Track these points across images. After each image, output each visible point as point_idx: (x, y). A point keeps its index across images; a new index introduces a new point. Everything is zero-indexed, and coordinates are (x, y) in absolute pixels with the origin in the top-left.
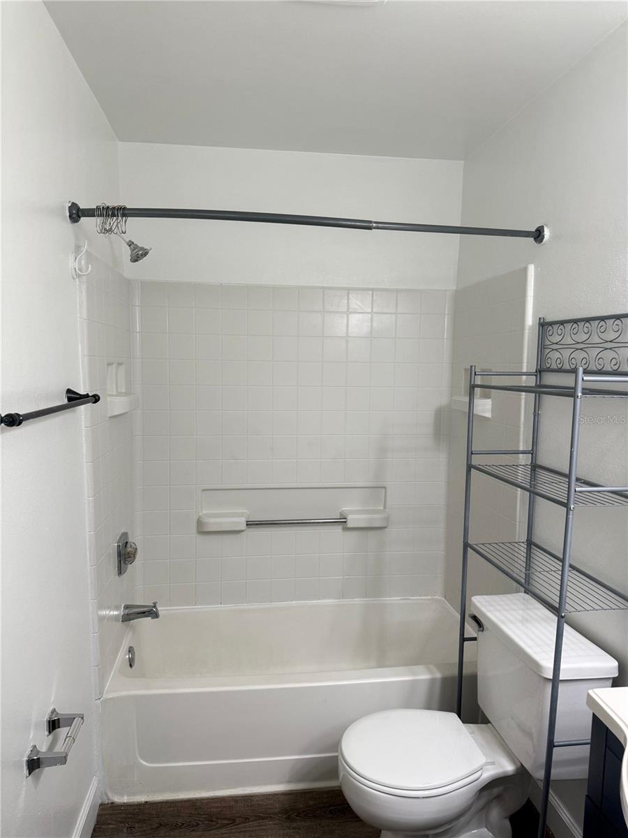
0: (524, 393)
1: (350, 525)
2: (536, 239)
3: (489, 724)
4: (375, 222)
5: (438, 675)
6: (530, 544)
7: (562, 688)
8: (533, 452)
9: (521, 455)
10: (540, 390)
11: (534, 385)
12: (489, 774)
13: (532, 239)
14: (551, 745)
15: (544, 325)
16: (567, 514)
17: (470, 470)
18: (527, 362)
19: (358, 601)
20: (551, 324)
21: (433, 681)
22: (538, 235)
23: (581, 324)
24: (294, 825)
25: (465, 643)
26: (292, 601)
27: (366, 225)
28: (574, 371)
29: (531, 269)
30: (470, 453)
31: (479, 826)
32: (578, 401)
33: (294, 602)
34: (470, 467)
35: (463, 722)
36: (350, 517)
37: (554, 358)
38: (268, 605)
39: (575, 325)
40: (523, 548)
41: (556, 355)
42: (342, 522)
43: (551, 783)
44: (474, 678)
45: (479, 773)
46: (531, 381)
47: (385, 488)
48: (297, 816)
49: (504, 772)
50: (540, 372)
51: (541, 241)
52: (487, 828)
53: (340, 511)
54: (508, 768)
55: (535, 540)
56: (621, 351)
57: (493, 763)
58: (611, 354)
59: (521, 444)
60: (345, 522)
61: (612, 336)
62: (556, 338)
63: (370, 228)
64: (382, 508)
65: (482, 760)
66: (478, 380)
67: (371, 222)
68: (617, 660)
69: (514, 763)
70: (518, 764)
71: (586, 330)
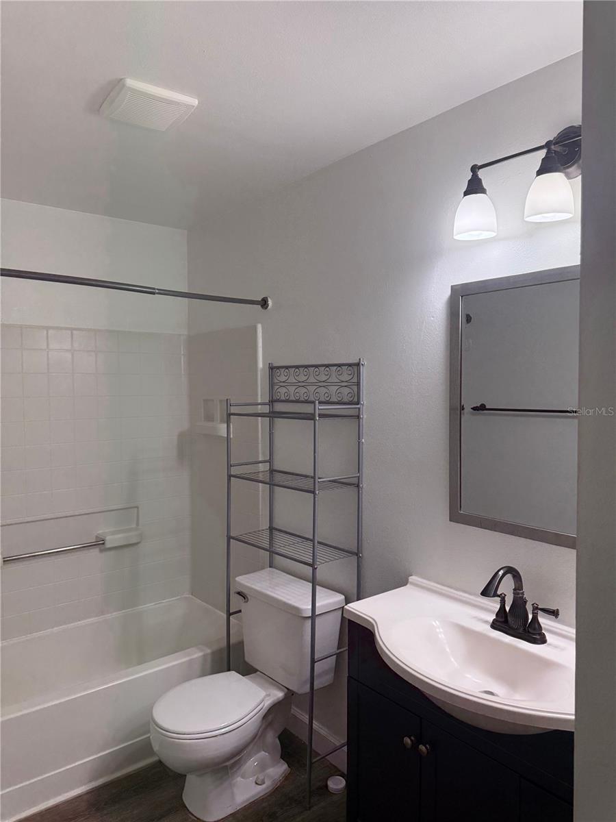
0: (260, 418)
1: (108, 545)
2: (262, 306)
3: (258, 673)
4: (158, 289)
5: (209, 651)
6: (271, 529)
7: (318, 621)
8: (270, 461)
9: (260, 464)
10: (273, 415)
11: (268, 412)
12: (268, 703)
13: (260, 306)
14: (313, 662)
15: (272, 369)
16: (314, 498)
17: (230, 480)
18: (261, 395)
19: (115, 614)
20: (278, 368)
21: (204, 656)
22: (264, 303)
23: (301, 369)
24: (105, 812)
25: (231, 617)
26: (53, 628)
27: (152, 291)
28: (313, 402)
29: (259, 327)
30: (229, 466)
31: (258, 752)
32: (317, 421)
33: (55, 628)
34: (230, 476)
35: (243, 676)
36: (108, 538)
37: (282, 392)
38: (29, 637)
39: (297, 370)
40: (267, 534)
41: (283, 390)
42: (100, 544)
43: (315, 692)
44: (241, 644)
45: (263, 704)
46: (266, 409)
47: (137, 507)
48: (105, 805)
49: (278, 699)
50: (272, 402)
51: (266, 308)
52: (263, 751)
53: (96, 534)
54: (280, 695)
55: (275, 526)
56: (330, 388)
57: (268, 695)
58: (323, 390)
59: (260, 455)
60: (103, 544)
61: (324, 378)
62: (283, 378)
63: (154, 293)
64: (134, 526)
65: (262, 693)
66: (233, 410)
67: (154, 289)
68: (343, 594)
69: (283, 691)
70: (286, 690)
71: (305, 373)
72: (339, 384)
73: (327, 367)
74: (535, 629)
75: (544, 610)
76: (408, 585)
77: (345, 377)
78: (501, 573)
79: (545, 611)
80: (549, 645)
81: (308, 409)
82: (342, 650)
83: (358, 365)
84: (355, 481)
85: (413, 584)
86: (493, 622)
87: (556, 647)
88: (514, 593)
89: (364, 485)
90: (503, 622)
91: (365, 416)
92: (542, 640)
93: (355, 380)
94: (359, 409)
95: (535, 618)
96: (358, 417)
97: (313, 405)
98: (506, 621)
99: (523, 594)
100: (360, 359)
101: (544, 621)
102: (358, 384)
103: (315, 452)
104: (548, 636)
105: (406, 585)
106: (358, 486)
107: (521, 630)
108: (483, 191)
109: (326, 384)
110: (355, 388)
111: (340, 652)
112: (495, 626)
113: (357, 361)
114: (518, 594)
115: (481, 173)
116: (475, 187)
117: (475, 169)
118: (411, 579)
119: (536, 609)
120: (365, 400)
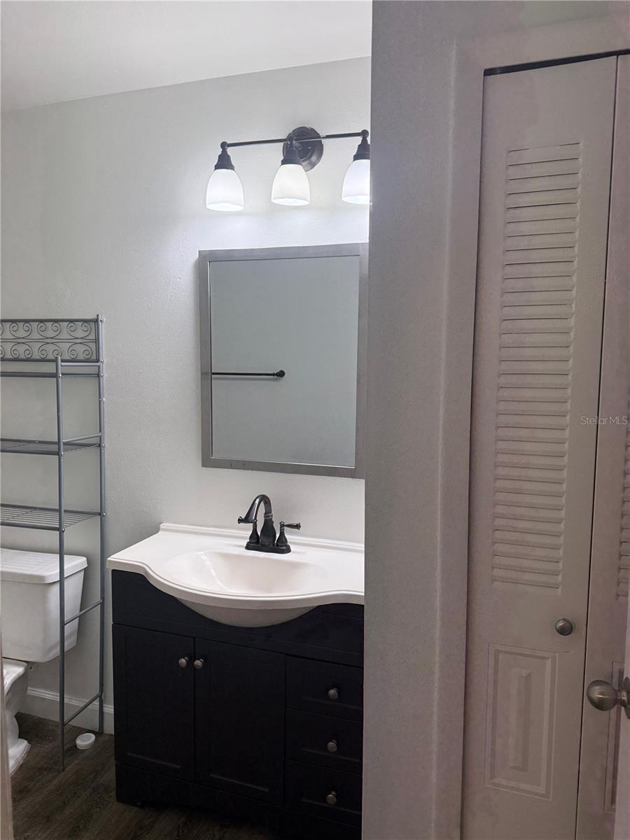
7: (66, 583)
14: (63, 624)
16: (60, 459)
23: (20, 324)
28: (55, 360)
32: (60, 379)
43: (66, 654)
49: (18, 674)
54: (19, 670)
56: (60, 345)
57: (8, 673)
58: (52, 347)
61: (51, 334)
68: (85, 556)
69: (22, 666)
70: (25, 664)
71: (26, 329)
72: (71, 341)
73: (56, 322)
74: (282, 542)
75: (288, 526)
76: (160, 532)
77: (80, 333)
78: (257, 502)
79: (290, 526)
80: (294, 552)
81: (49, 368)
82: (84, 611)
83: (96, 321)
84: (96, 441)
85: (165, 530)
86: (247, 545)
87: (299, 553)
88: (265, 517)
89: (106, 444)
90: (256, 543)
91: (105, 375)
92: (288, 550)
93: (92, 337)
94: (99, 366)
95: (282, 534)
96: (98, 376)
97: (54, 363)
98: (258, 542)
99: (272, 516)
100: (98, 315)
101: (290, 537)
102: (97, 341)
103: (58, 412)
104: (292, 547)
105: (158, 532)
106: (100, 446)
107: (271, 546)
108: (231, 167)
109: (54, 340)
110: (93, 346)
111: (82, 614)
112: (248, 547)
113: (94, 317)
114: (269, 516)
115: (230, 150)
116: (224, 162)
117: (224, 145)
118: (162, 526)
119: (282, 526)
120: (104, 357)
